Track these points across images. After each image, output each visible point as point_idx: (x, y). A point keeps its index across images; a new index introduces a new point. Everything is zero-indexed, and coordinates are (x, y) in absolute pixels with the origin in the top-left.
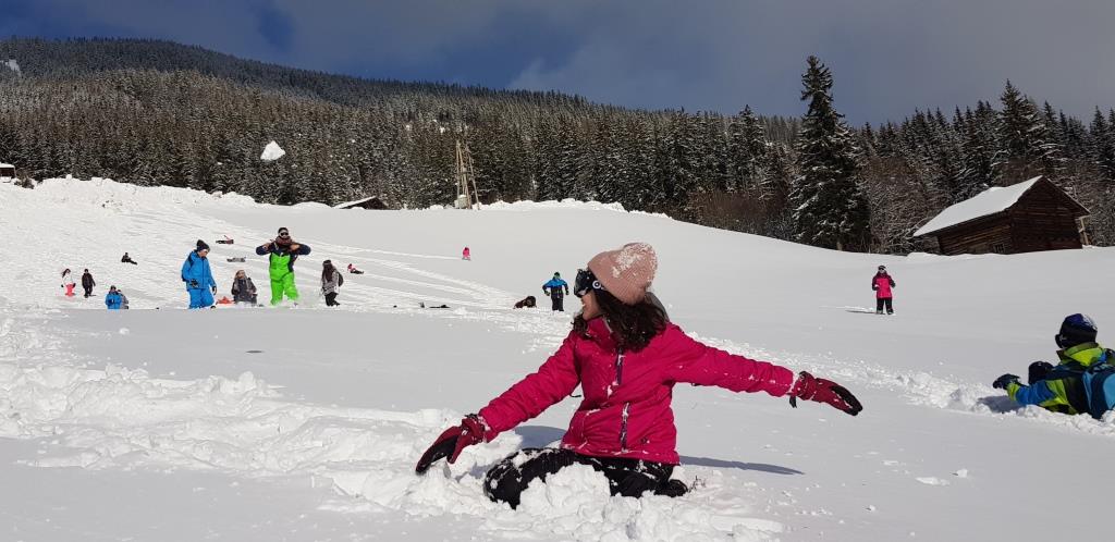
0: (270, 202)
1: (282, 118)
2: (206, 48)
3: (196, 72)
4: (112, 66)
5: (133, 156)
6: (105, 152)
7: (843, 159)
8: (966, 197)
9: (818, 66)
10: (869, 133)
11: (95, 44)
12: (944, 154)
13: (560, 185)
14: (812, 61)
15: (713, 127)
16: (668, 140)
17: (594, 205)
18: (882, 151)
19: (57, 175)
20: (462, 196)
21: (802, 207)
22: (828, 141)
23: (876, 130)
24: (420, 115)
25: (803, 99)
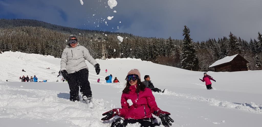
0: (58, 58)
1: (61, 38)
2: (44, 22)
3: (41, 27)
4: (22, 26)
5: (26, 47)
6: (19, 45)
7: (192, 49)
8: (221, 59)
9: (187, 28)
10: (198, 43)
11: (18, 20)
12: (216, 48)
13: (126, 54)
14: (185, 27)
15: (162, 42)
16: (152, 44)
17: (134, 59)
18: (202, 48)
19: (7, 51)
20: (103, 57)
21: (183, 60)
22: (189, 45)
23: (200, 43)
24: (94, 38)
25: (183, 35)
